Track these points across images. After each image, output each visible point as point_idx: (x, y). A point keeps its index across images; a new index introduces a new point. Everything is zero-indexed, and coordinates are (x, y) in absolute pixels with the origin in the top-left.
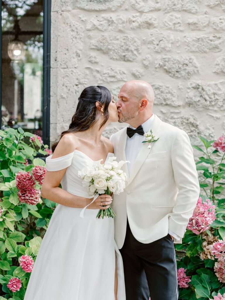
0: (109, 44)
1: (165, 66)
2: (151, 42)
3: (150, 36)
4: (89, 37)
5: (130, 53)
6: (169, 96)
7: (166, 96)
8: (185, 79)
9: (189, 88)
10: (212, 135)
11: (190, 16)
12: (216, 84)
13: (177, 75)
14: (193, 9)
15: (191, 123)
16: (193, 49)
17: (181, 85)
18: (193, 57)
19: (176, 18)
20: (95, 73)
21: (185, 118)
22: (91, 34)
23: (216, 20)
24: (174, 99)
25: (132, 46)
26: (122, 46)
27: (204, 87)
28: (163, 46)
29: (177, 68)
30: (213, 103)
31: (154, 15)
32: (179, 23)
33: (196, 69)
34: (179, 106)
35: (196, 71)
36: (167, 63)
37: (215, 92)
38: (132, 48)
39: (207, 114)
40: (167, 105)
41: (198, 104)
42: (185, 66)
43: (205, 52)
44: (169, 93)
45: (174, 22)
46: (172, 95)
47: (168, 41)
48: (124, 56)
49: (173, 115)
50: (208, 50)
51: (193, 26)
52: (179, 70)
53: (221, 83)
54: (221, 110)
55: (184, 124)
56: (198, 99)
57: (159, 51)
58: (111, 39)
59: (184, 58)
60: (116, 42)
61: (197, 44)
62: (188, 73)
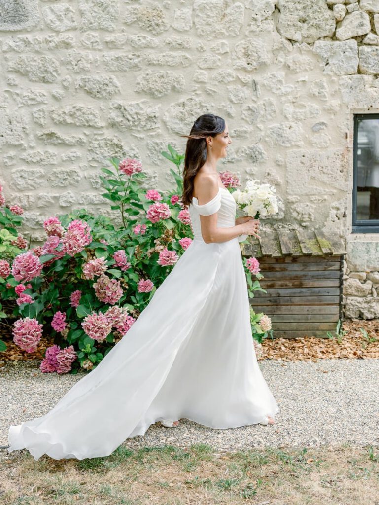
0: (27, 66)
1: (85, 86)
2: (69, 63)
3: (68, 56)
4: (6, 59)
5: (49, 75)
6: (91, 117)
7: (88, 118)
8: (106, 99)
9: (111, 109)
10: (137, 156)
11: (107, 34)
12: (137, 104)
13: (98, 95)
14: (109, 27)
15: (115, 144)
16: (113, 68)
17: (103, 105)
18: (113, 77)
19: (93, 36)
20: (15, 96)
21: (109, 140)
22: (8, 55)
23: (134, 38)
24: (96, 120)
25: (50, 67)
26: (41, 68)
27: (126, 107)
28: (81, 66)
29: (98, 88)
30: (136, 123)
31: (71, 34)
32: (96, 42)
33: (117, 89)
34: (102, 127)
35: (117, 91)
36: (87, 84)
37: (137, 111)
38: (51, 69)
39: (131, 135)
40: (89, 126)
41: (121, 124)
42: (105, 86)
43: (125, 71)
44: (91, 114)
45: (92, 41)
46: (94, 116)
47: (87, 62)
48: (44, 77)
49: (96, 136)
50: (127, 69)
51: (111, 45)
52: (100, 90)
53: (143, 102)
54: (145, 130)
55: (108, 145)
56: (120, 119)
57: (78, 71)
58: (29, 60)
59: (104, 78)
60: (34, 63)
61: (116, 63)
62: (109, 93)
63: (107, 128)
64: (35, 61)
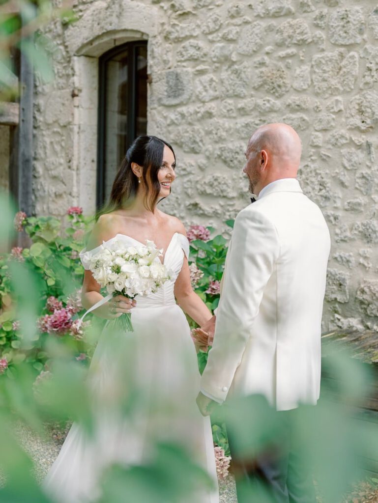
1: (222, 155)
2: (211, 132)
3: (210, 126)
4: (169, 132)
5: (197, 145)
6: (224, 187)
8: (237, 168)
9: (241, 178)
11: (240, 101)
13: (231, 164)
14: (241, 93)
16: (243, 135)
17: (235, 175)
18: (243, 144)
19: (229, 104)
22: (170, 128)
23: (260, 102)
24: (229, 190)
25: (197, 137)
26: (191, 138)
28: (219, 134)
29: (231, 157)
31: (213, 104)
32: (231, 110)
34: (233, 198)
36: (223, 153)
38: (198, 140)
40: (224, 197)
42: (237, 154)
44: (225, 184)
45: (228, 108)
46: (228, 186)
47: (224, 129)
48: (193, 148)
49: (228, 207)
51: (242, 112)
52: (232, 159)
57: (217, 140)
58: (183, 132)
59: (236, 146)
60: (186, 135)
61: (246, 130)
62: (239, 162)
63: (239, 199)
64: (187, 132)
